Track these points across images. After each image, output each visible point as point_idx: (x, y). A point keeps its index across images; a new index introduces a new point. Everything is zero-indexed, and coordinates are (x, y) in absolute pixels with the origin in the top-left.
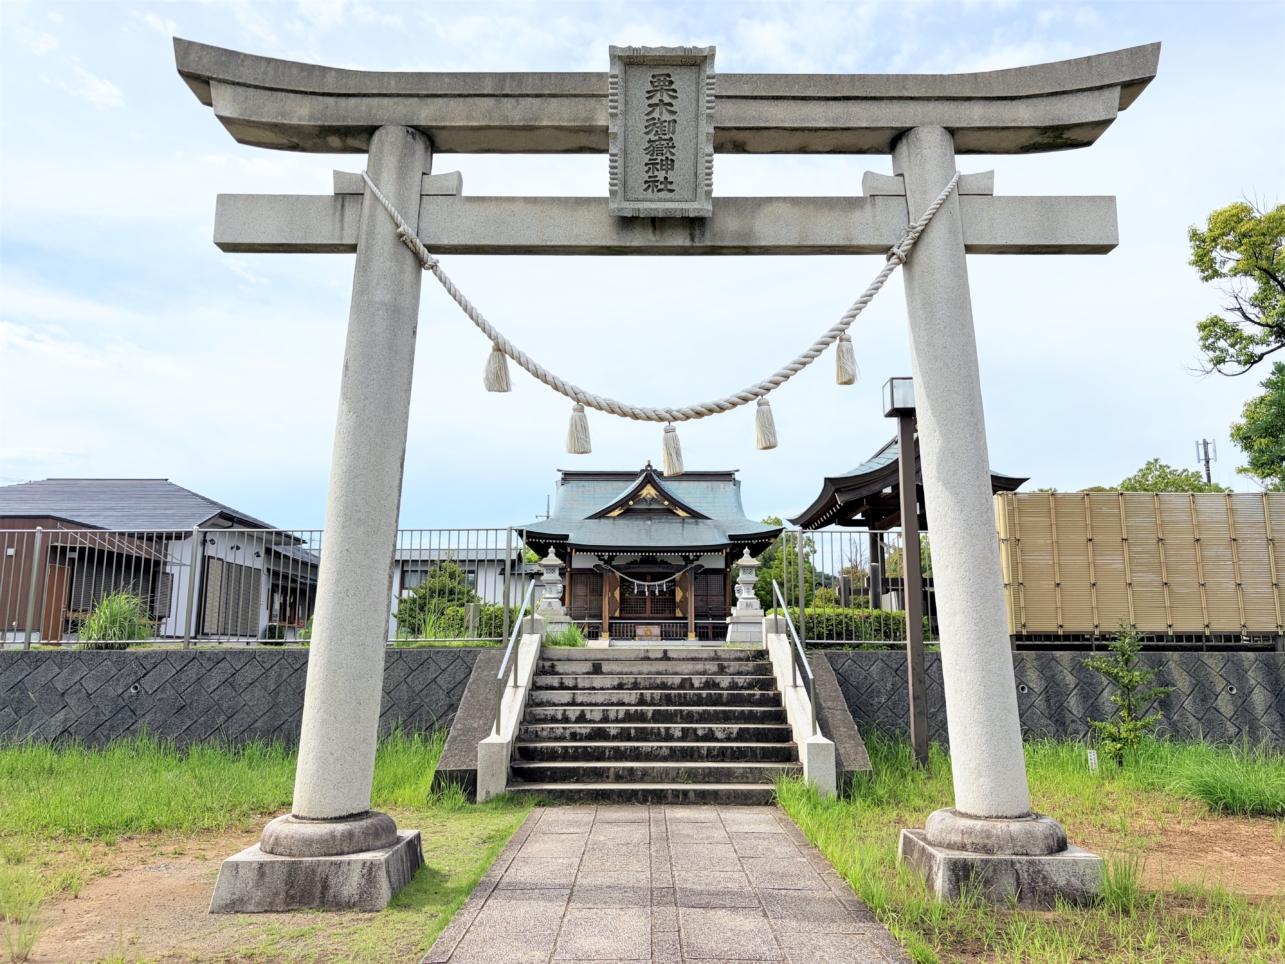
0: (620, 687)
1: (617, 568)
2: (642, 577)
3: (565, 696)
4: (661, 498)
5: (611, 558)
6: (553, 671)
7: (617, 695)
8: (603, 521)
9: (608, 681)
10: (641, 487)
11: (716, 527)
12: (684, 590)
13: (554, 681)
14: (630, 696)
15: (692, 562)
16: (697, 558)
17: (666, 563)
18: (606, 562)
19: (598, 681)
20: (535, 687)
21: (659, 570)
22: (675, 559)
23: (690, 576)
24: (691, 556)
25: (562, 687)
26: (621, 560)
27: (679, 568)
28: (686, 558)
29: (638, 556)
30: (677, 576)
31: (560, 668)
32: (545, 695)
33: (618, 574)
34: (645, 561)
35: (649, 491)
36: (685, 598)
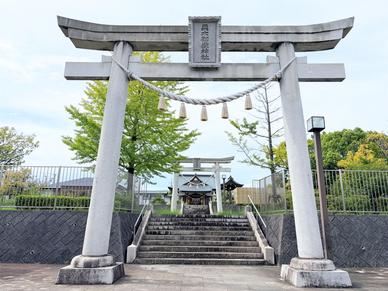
0: (193, 209)
1: (189, 196)
2: (194, 197)
3: (187, 210)
4: (198, 181)
5: (188, 193)
6: (185, 207)
7: (192, 210)
8: (186, 185)
9: (191, 208)
10: (194, 178)
11: (209, 187)
12: (203, 200)
13: (185, 208)
14: (194, 210)
15: (204, 194)
16: (206, 194)
17: (199, 195)
18: (187, 194)
19: (190, 208)
20: (183, 209)
21: (198, 196)
22: (201, 194)
23: (204, 197)
24: (204, 193)
25: (186, 209)
26: (190, 194)
27: (202, 196)
28: (203, 194)
29: (193, 193)
30: (201, 197)
31: (186, 207)
32: (185, 209)
33: (189, 197)
34: (195, 194)
35: (196, 179)
36: (203, 202)
